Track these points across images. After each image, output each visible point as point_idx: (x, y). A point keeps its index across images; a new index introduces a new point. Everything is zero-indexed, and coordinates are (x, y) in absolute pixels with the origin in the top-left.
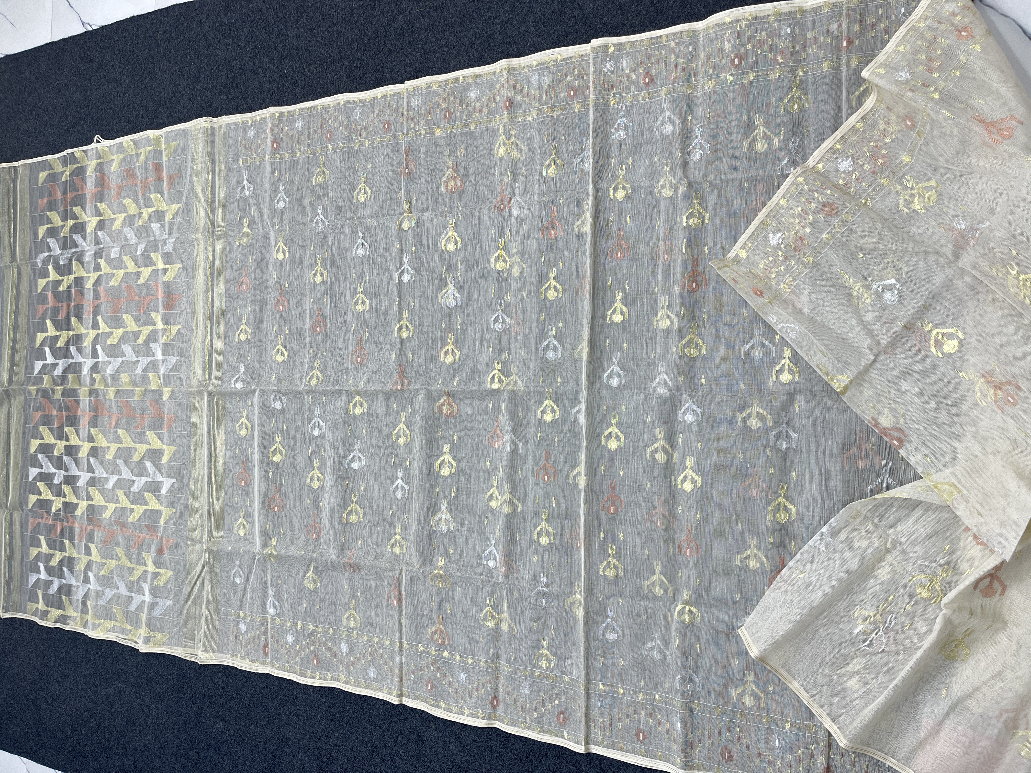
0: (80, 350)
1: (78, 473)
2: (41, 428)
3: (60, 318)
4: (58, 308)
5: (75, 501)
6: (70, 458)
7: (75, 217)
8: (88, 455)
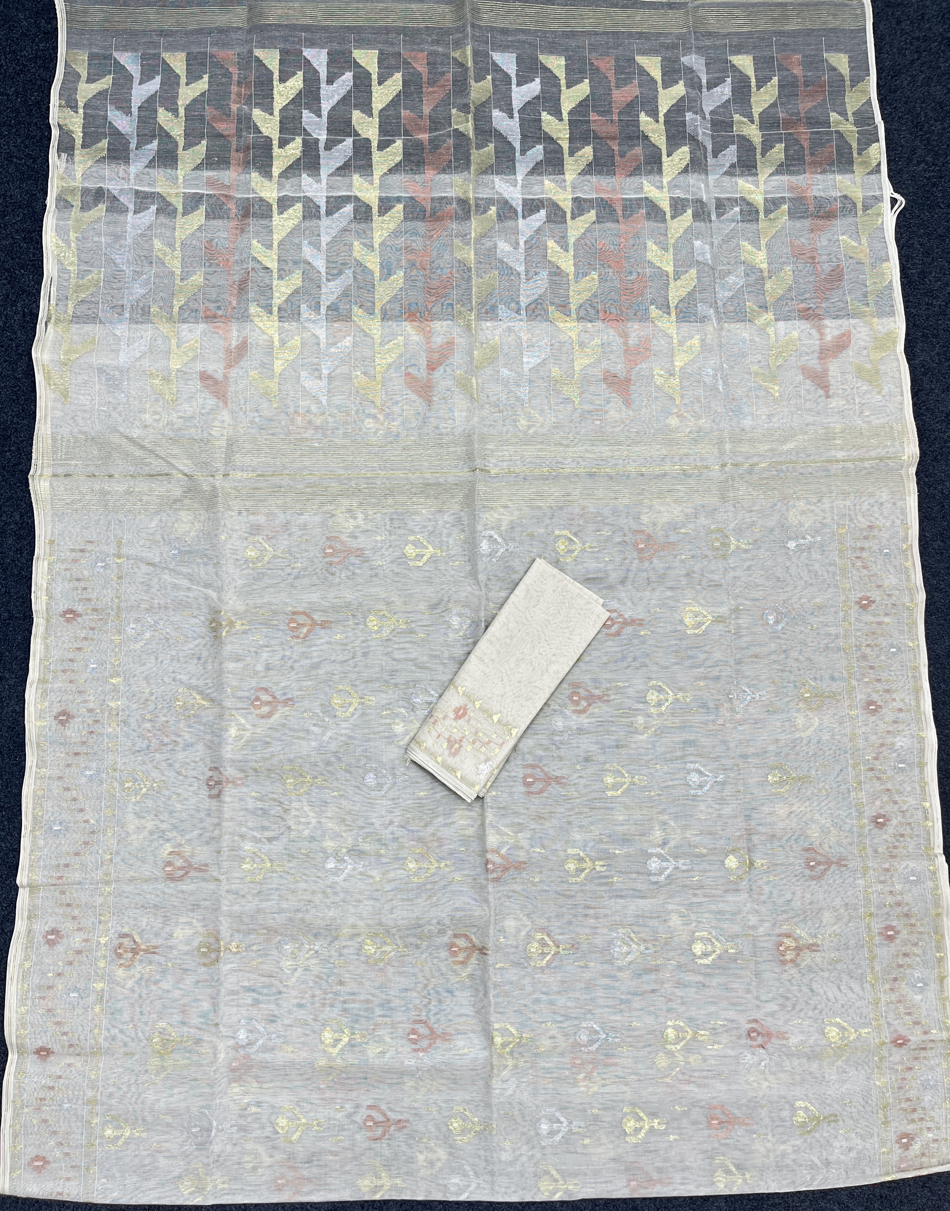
0: (536, 169)
1: (324, 172)
2: (398, 76)
3: (593, 117)
4: (610, 112)
5: (276, 171)
6: (350, 153)
7: (767, 146)
8: (357, 199)
